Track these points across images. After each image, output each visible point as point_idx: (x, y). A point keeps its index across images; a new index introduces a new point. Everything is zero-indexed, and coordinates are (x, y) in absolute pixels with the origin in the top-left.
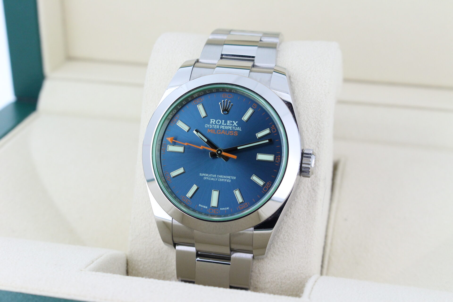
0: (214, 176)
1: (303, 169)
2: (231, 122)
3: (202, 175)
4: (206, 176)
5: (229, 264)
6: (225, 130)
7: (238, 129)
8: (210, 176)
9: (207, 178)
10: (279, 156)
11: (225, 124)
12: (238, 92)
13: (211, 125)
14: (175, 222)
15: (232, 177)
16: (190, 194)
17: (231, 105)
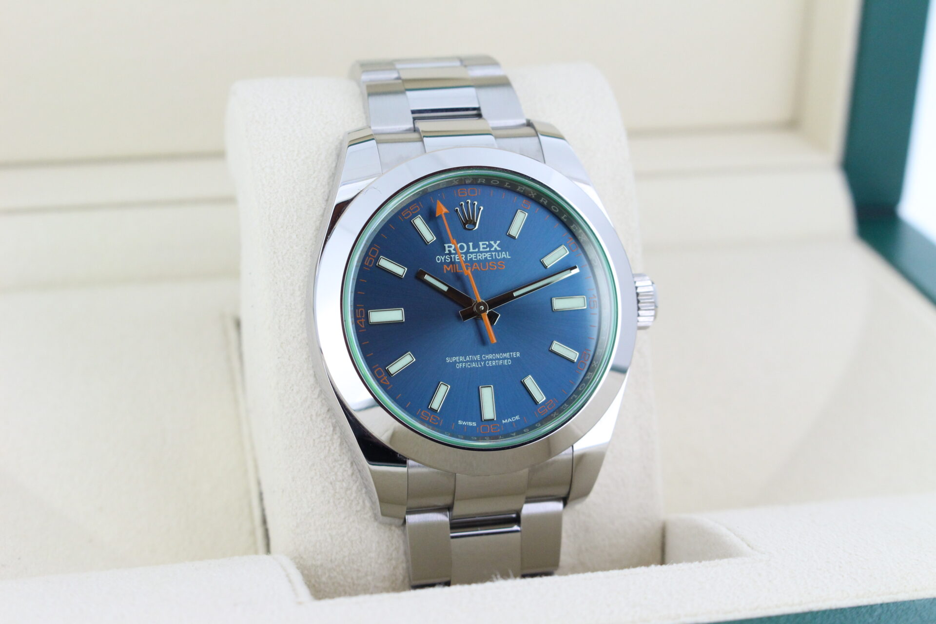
0: (475, 359)
3: (451, 360)
4: (460, 361)
5: (517, 531)
6: (479, 261)
7: (504, 255)
8: (468, 359)
9: (464, 365)
11: (475, 249)
12: (492, 182)
13: (448, 257)
14: (413, 467)
15: (513, 354)
16: (436, 403)
17: (478, 210)
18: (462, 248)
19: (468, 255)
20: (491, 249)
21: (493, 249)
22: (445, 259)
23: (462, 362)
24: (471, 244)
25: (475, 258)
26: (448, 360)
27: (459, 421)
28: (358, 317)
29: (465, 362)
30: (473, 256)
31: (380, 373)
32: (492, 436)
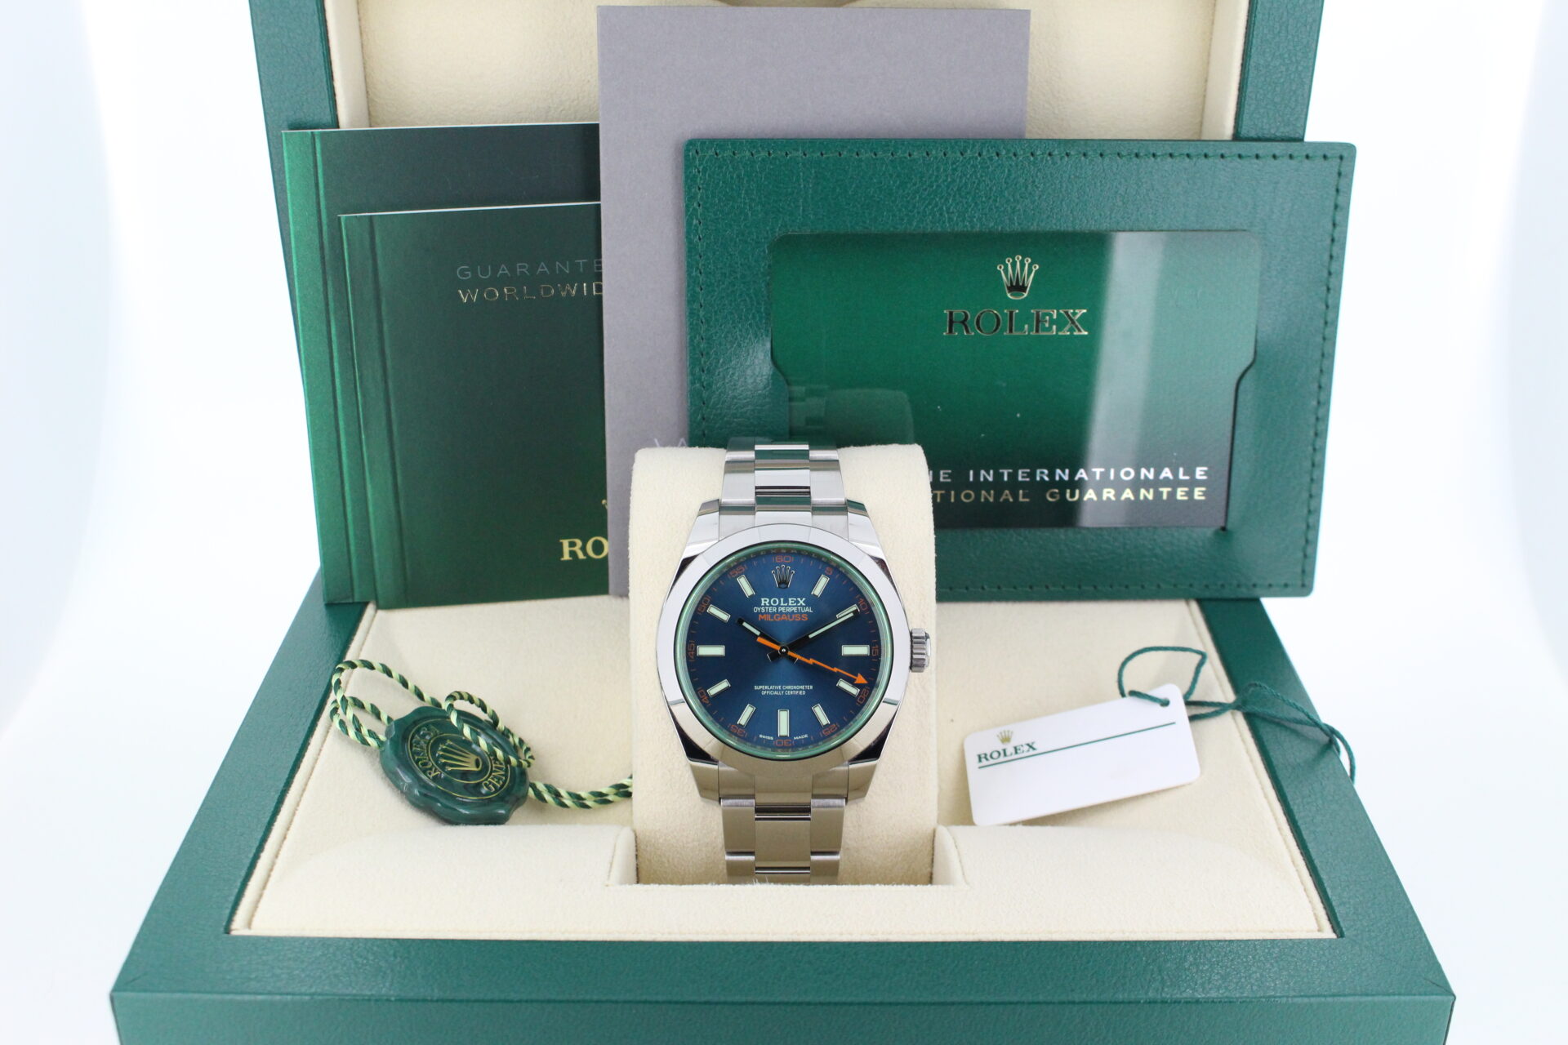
0: (777, 689)
1: (914, 662)
2: (795, 599)
3: (758, 688)
4: (765, 689)
5: (809, 819)
6: (787, 614)
7: (807, 609)
8: (771, 688)
9: (768, 693)
10: (876, 647)
11: (785, 604)
12: (804, 554)
13: (763, 609)
14: (722, 766)
15: (807, 687)
16: (743, 720)
17: (790, 573)
18: (775, 602)
19: (779, 608)
21: (799, 605)
22: (761, 610)
24: (782, 599)
25: (784, 611)
26: (756, 688)
27: (760, 736)
28: (689, 649)
29: (769, 690)
30: (783, 609)
31: (702, 694)
32: (784, 748)
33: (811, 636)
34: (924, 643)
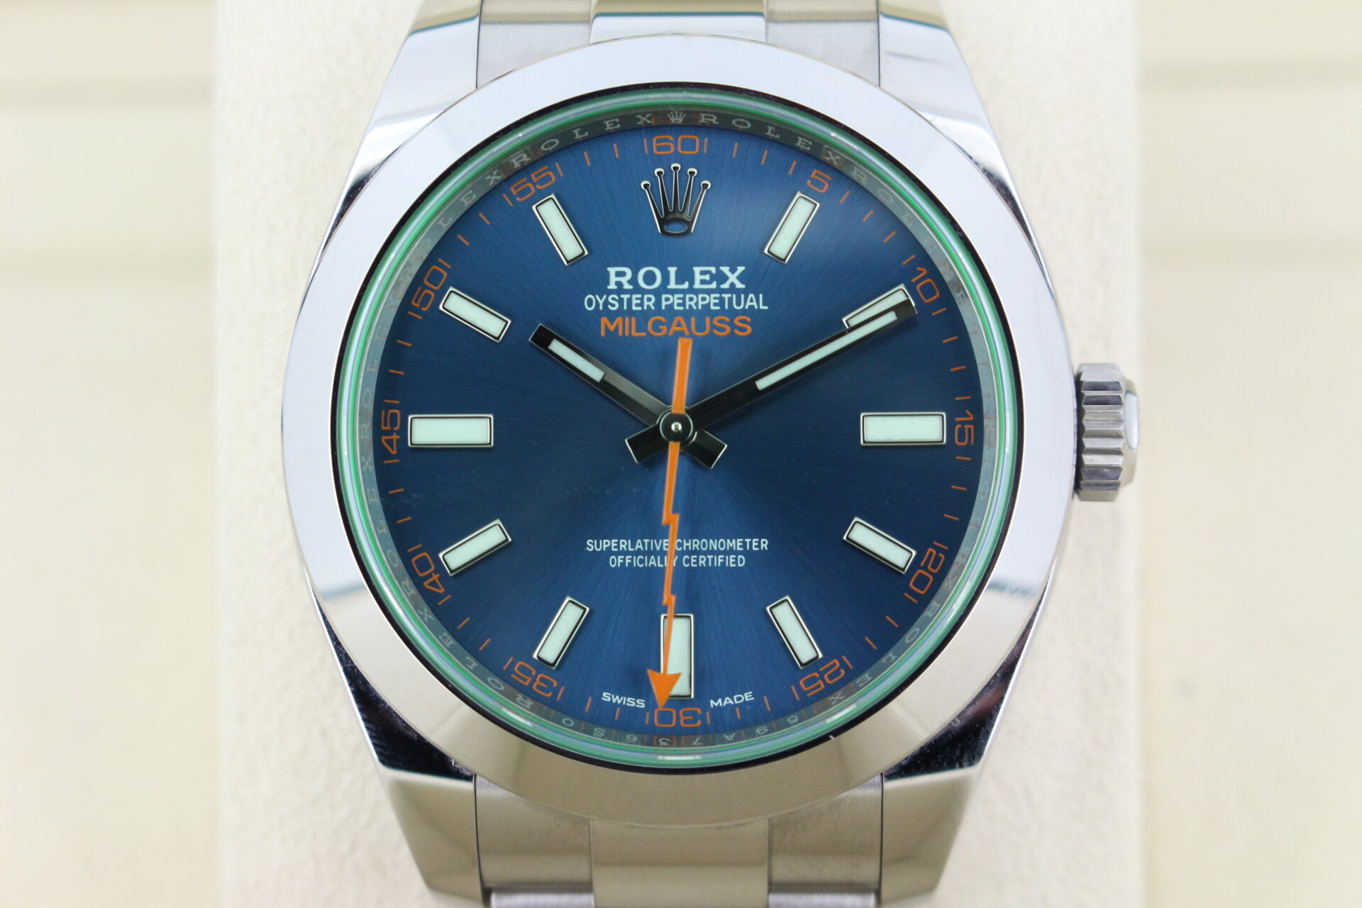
0: (658, 548)
2: (713, 270)
3: (598, 547)
4: (619, 550)
6: (688, 314)
7: (751, 301)
8: (639, 546)
9: (628, 561)
10: (968, 416)
11: (683, 283)
12: (734, 122)
13: (613, 299)
15: (751, 543)
16: (551, 647)
17: (699, 188)
18: (650, 278)
19: (664, 296)
20: (723, 286)
21: (726, 286)
22: (606, 303)
23: (625, 553)
24: (673, 270)
25: (679, 305)
26: (591, 545)
27: (604, 694)
28: (383, 428)
29: (633, 554)
30: (675, 300)
31: (423, 565)
32: (678, 737)
33: (762, 384)
34: (1118, 402)
